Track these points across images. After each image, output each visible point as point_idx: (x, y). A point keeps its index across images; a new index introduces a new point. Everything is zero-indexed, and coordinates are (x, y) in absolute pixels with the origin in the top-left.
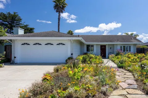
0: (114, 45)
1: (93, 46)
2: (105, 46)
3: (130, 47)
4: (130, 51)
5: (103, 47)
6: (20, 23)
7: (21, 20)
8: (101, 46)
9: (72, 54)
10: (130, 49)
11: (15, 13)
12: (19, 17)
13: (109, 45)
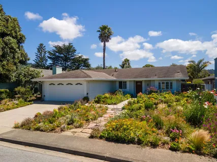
0: (150, 81)
1: (126, 82)
2: (141, 82)
3: (171, 83)
4: (171, 88)
5: (139, 84)
6: (75, 54)
7: (75, 51)
8: (137, 82)
9: (87, 94)
10: (171, 85)
11: (70, 44)
12: (74, 48)
13: (145, 81)
